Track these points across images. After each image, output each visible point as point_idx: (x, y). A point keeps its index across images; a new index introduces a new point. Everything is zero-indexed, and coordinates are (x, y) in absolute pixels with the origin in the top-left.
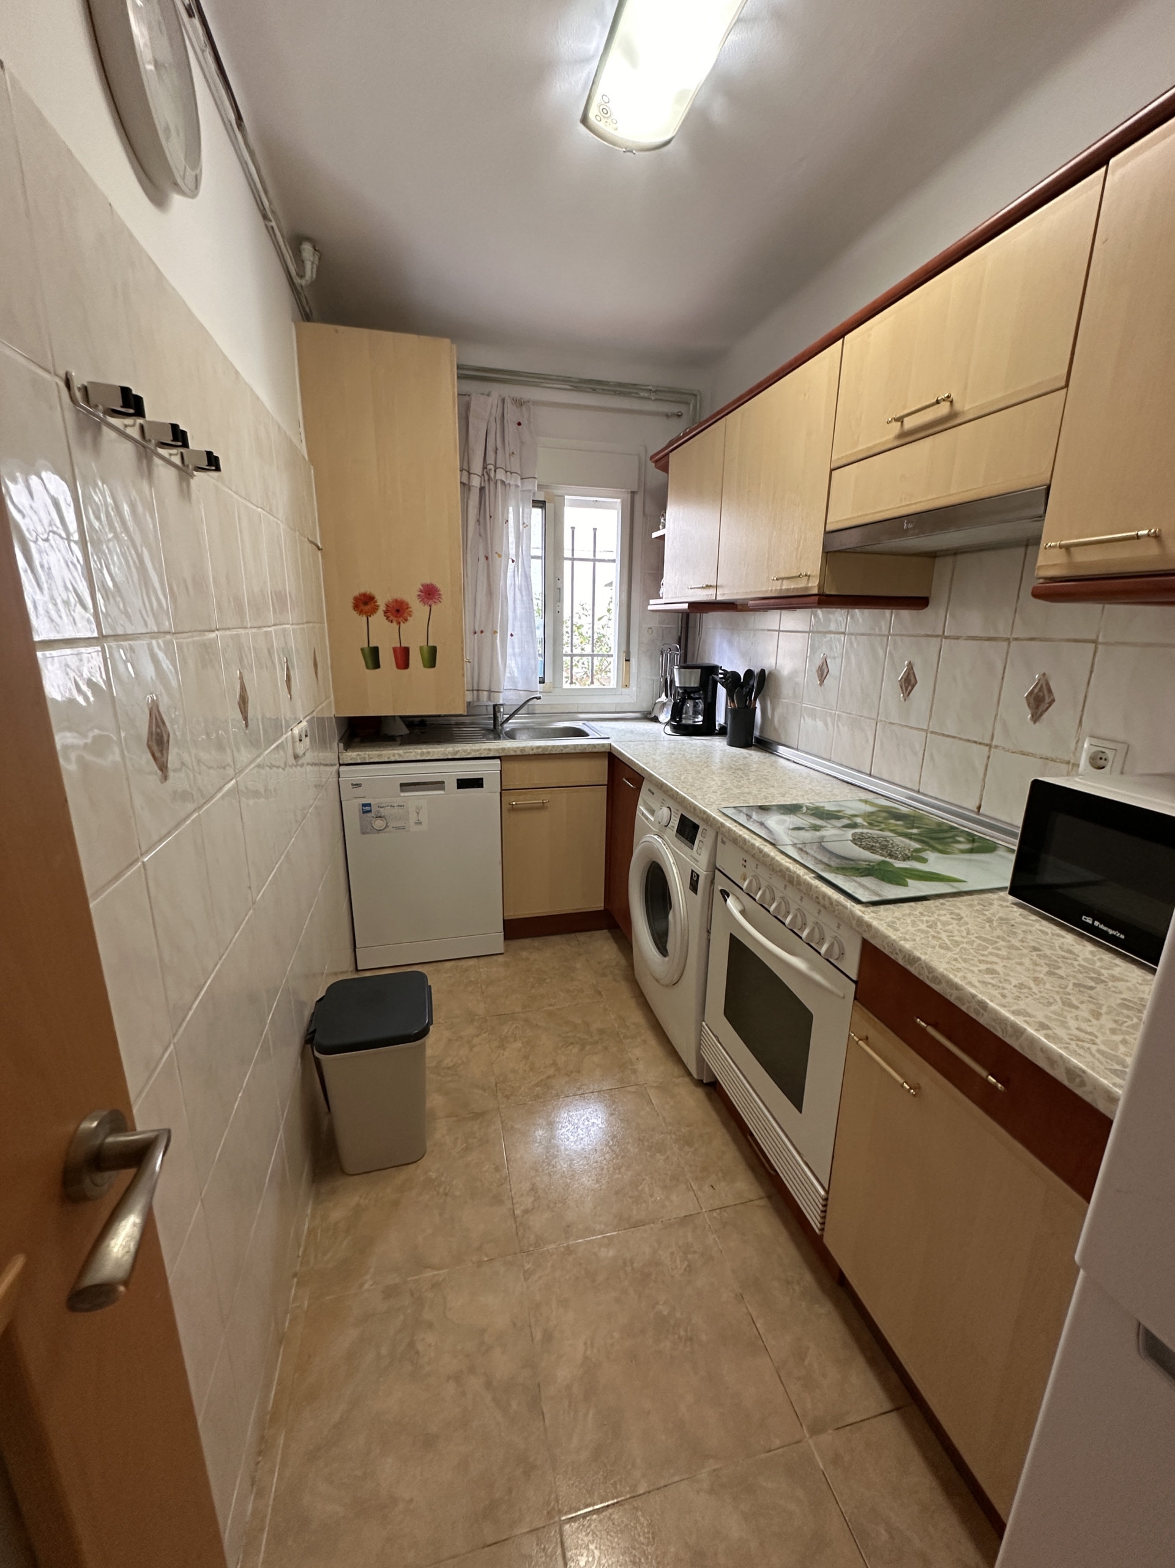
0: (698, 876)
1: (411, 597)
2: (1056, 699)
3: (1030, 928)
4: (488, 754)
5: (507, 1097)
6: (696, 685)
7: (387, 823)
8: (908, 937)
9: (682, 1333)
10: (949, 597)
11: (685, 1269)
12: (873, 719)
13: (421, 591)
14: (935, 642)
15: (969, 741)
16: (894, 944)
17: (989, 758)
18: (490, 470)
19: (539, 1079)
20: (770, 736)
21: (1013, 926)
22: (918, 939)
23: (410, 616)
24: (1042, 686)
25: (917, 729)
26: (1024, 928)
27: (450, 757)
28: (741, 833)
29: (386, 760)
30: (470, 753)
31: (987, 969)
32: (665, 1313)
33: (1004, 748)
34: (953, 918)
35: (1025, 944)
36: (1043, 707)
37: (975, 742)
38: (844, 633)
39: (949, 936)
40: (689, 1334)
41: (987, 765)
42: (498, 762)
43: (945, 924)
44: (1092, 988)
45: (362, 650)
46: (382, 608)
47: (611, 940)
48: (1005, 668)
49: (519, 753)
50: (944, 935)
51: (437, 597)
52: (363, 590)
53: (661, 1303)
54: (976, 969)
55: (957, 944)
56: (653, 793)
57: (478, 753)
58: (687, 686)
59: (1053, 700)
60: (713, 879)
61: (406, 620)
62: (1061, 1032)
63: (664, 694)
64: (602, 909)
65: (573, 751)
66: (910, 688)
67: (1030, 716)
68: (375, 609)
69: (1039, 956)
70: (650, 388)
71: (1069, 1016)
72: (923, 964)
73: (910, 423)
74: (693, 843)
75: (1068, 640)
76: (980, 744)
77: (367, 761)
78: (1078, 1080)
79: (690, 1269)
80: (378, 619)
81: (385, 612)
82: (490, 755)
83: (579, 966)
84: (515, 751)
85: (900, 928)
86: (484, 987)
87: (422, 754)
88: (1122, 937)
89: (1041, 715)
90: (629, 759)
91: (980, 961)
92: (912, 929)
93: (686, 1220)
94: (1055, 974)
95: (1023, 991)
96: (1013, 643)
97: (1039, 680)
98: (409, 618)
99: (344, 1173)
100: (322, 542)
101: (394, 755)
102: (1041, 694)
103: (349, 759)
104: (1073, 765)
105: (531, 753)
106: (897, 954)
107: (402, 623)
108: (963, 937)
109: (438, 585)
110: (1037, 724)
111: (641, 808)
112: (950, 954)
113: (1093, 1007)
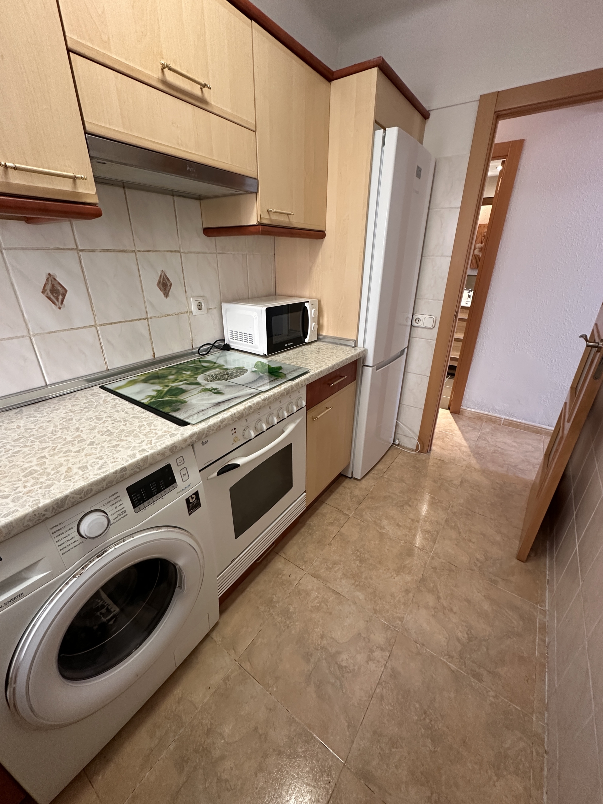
14: (71, 254)
15: (132, 320)
17: (149, 325)
24: (163, 277)
25: (85, 327)
33: (156, 317)
36: (167, 289)
37: (137, 320)
41: (149, 330)
48: (139, 269)
59: (171, 284)
66: (60, 297)
67: (163, 295)
74: (173, 483)
76: (141, 319)
89: (168, 293)
96: (138, 254)
97: (161, 275)
102: (164, 282)
104: (189, 312)
110: (168, 298)
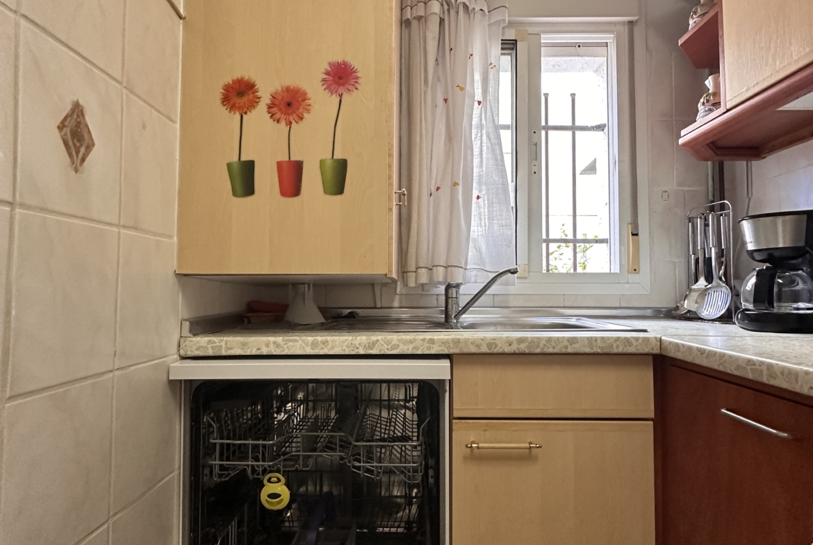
4: (429, 348)
13: (327, 73)
23: (308, 111)
27: (362, 352)
29: (254, 352)
42: (446, 363)
45: (229, 165)
46: (265, 99)
49: (484, 349)
51: (352, 82)
52: (238, 75)
57: (411, 346)
58: (772, 246)
61: (302, 119)
65: (587, 350)
68: (254, 103)
77: (224, 353)
80: (259, 117)
81: (270, 107)
82: (433, 352)
84: (478, 346)
87: (314, 344)
98: (306, 115)
100: (186, 6)
101: (267, 345)
103: (195, 347)
105: (507, 350)
107: (294, 123)
109: (355, 64)
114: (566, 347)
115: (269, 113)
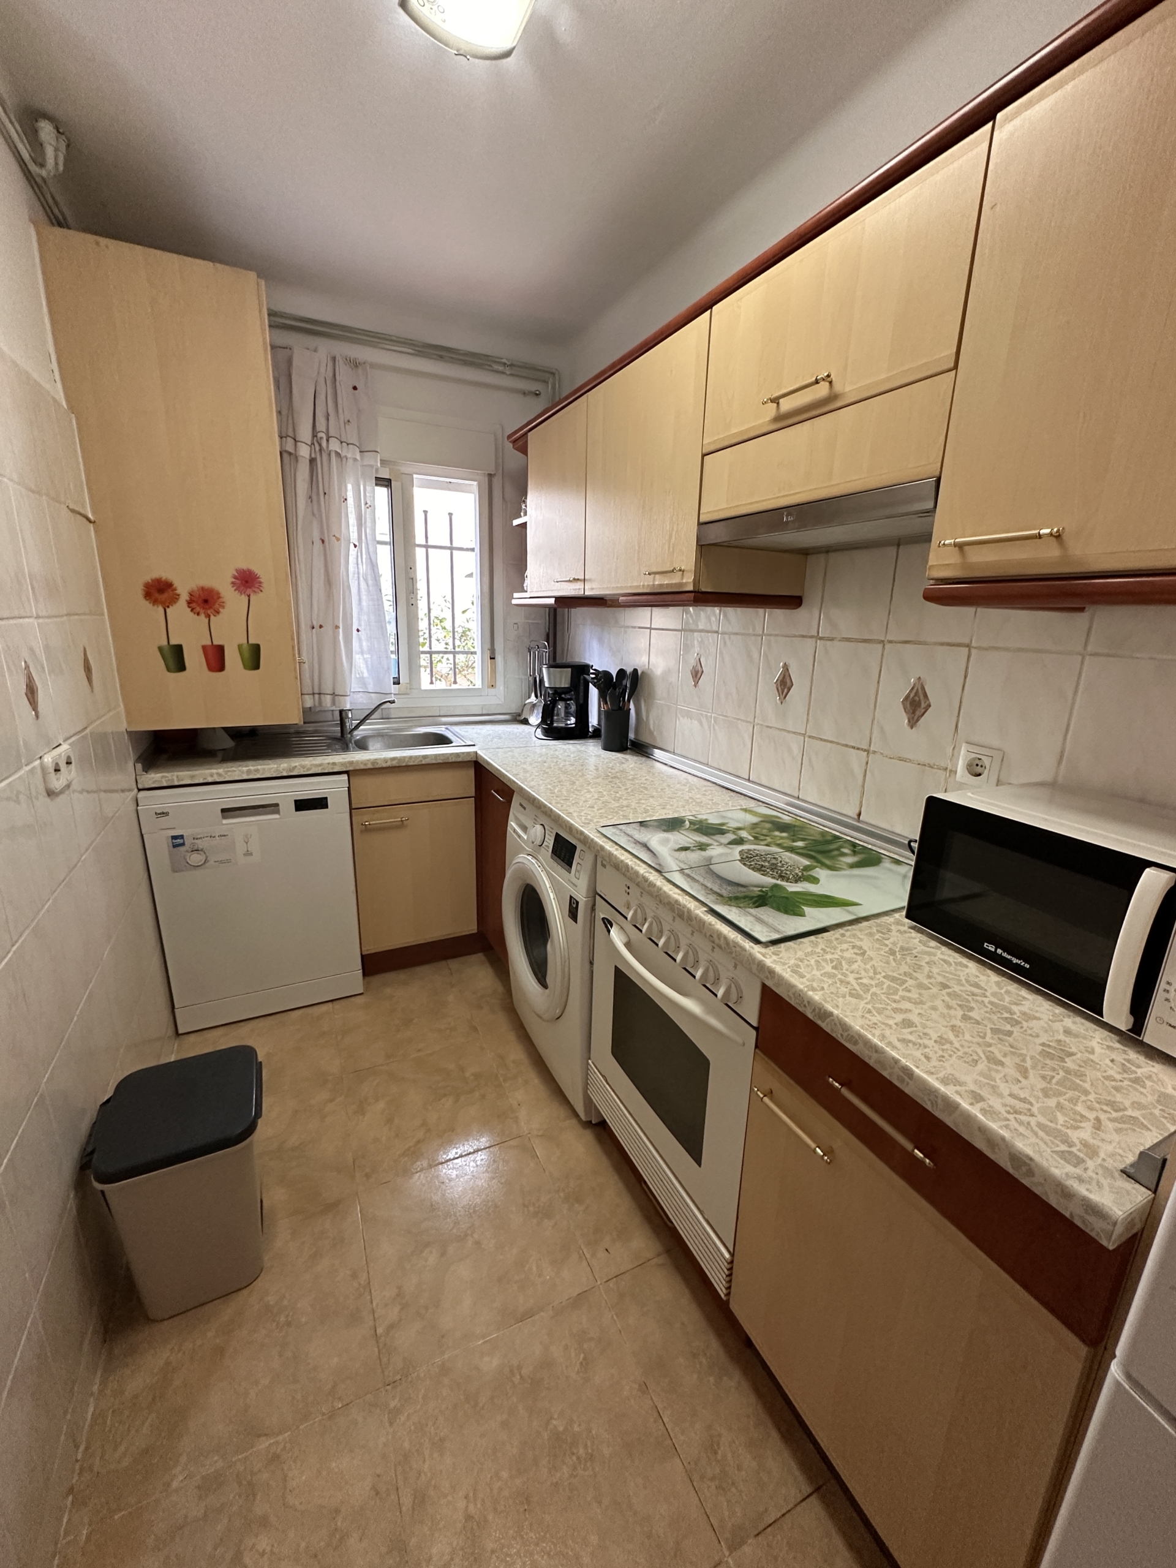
0: (577, 903)
1: (225, 587)
2: (932, 704)
3: (933, 958)
4: (333, 768)
5: (367, 1176)
6: (567, 686)
7: (207, 857)
8: (815, 985)
9: (581, 1451)
10: (823, 597)
11: (581, 1363)
12: (750, 722)
13: (235, 578)
14: (810, 643)
15: (847, 746)
16: (802, 995)
17: (867, 763)
18: (321, 438)
19: (407, 1146)
20: (645, 739)
21: (916, 957)
22: (826, 986)
23: (223, 607)
24: (917, 690)
25: (794, 733)
26: (927, 959)
27: (285, 774)
28: (623, 858)
29: (201, 781)
30: (308, 770)
31: (904, 1020)
32: (561, 1429)
33: (882, 754)
34: (856, 954)
35: (932, 980)
36: (918, 713)
37: (853, 748)
38: (717, 632)
39: (857, 979)
40: (590, 1451)
41: (866, 771)
42: (345, 777)
43: (851, 962)
44: (1009, 1033)
45: (160, 649)
46: (184, 597)
47: (487, 965)
48: (880, 670)
49: (370, 766)
50: (851, 978)
51: (257, 585)
52: (156, 575)
53: (556, 1416)
54: (891, 1022)
55: (866, 988)
56: (525, 808)
57: (320, 768)
58: (557, 686)
59: (929, 706)
60: (594, 905)
61: (218, 612)
62: (996, 1103)
63: (533, 694)
64: (475, 931)
65: (434, 762)
66: (786, 691)
67: (906, 721)
68: (175, 598)
69: (949, 994)
70: (504, 361)
71: (998, 1077)
72: (836, 1019)
73: (786, 405)
74: (571, 866)
75: (942, 644)
76: (858, 749)
77: (176, 783)
78: (1024, 1169)
79: (586, 1364)
80: (180, 611)
81: (189, 603)
82: (335, 770)
83: (451, 998)
84: (365, 764)
85: (806, 974)
86: (339, 1038)
87: (249, 772)
88: (1027, 966)
89: (918, 720)
90: (497, 769)
91: (895, 1010)
92: (818, 974)
93: (579, 1301)
94: (970, 1018)
95: (945, 1047)
96: (888, 646)
97: (915, 684)
98: (221, 610)
99: (150, 1320)
100: (93, 513)
101: (212, 776)
102: (917, 698)
103: (151, 782)
104: (951, 771)
105: (384, 765)
106: (805, 1006)
107: (212, 617)
108: (871, 978)
109: (257, 570)
110: (914, 729)
111: (512, 824)
112: (862, 1004)
113: (1017, 1060)
114: (421, 761)
115: (189, 607)
